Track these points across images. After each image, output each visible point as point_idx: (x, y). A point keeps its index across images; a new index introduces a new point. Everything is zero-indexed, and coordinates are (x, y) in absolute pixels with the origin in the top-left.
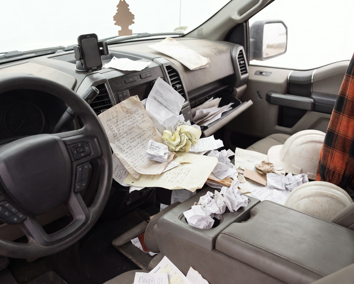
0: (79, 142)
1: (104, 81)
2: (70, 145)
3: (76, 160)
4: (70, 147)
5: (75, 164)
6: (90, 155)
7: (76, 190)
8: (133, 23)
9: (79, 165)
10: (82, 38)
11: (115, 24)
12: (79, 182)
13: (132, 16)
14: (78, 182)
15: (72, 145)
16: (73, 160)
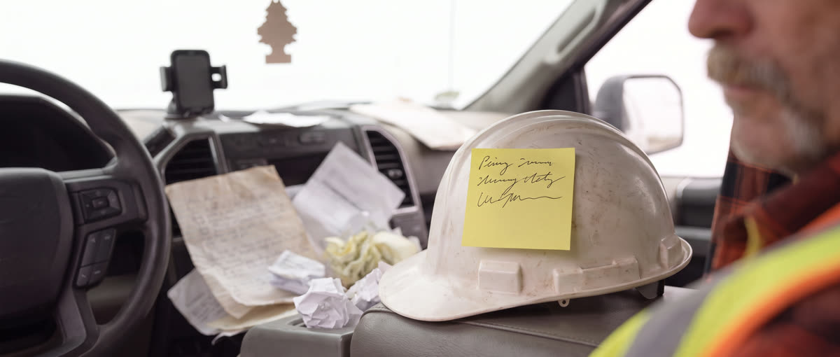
0: (96, 188)
1: (211, 134)
2: (78, 192)
3: (87, 222)
4: (79, 197)
5: (85, 229)
6: (119, 213)
7: (79, 283)
8: (294, 40)
9: (92, 232)
10: (177, 55)
11: (261, 41)
12: (88, 265)
13: (293, 30)
14: (85, 266)
15: (83, 193)
16: (82, 221)
